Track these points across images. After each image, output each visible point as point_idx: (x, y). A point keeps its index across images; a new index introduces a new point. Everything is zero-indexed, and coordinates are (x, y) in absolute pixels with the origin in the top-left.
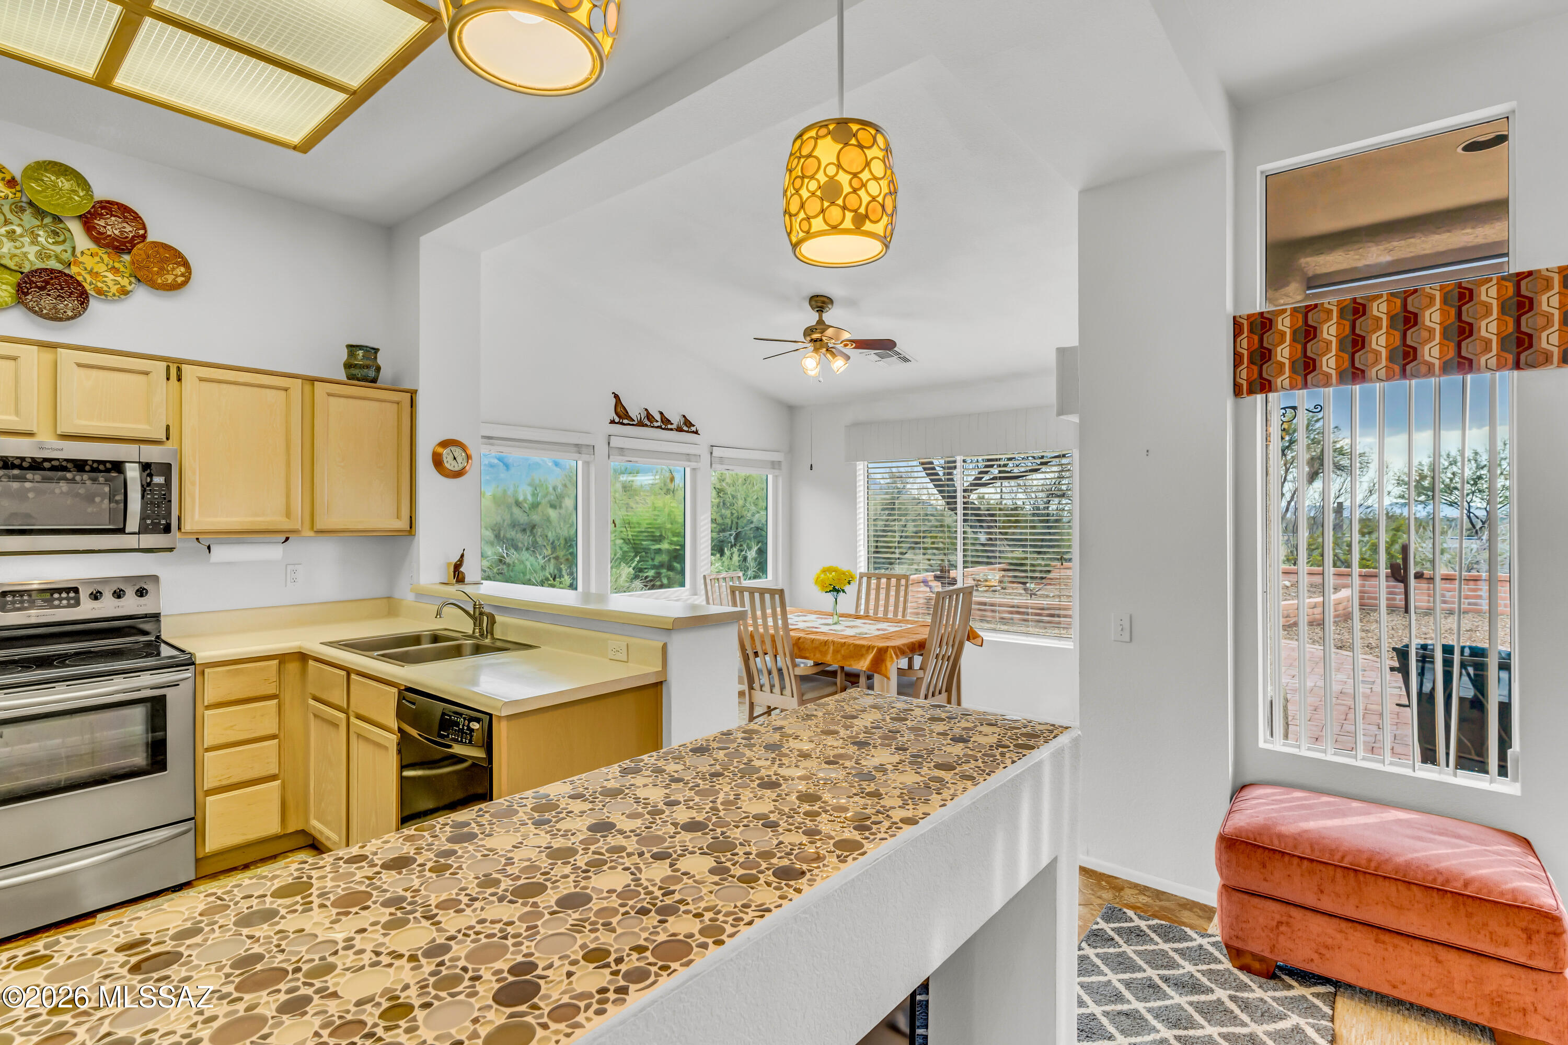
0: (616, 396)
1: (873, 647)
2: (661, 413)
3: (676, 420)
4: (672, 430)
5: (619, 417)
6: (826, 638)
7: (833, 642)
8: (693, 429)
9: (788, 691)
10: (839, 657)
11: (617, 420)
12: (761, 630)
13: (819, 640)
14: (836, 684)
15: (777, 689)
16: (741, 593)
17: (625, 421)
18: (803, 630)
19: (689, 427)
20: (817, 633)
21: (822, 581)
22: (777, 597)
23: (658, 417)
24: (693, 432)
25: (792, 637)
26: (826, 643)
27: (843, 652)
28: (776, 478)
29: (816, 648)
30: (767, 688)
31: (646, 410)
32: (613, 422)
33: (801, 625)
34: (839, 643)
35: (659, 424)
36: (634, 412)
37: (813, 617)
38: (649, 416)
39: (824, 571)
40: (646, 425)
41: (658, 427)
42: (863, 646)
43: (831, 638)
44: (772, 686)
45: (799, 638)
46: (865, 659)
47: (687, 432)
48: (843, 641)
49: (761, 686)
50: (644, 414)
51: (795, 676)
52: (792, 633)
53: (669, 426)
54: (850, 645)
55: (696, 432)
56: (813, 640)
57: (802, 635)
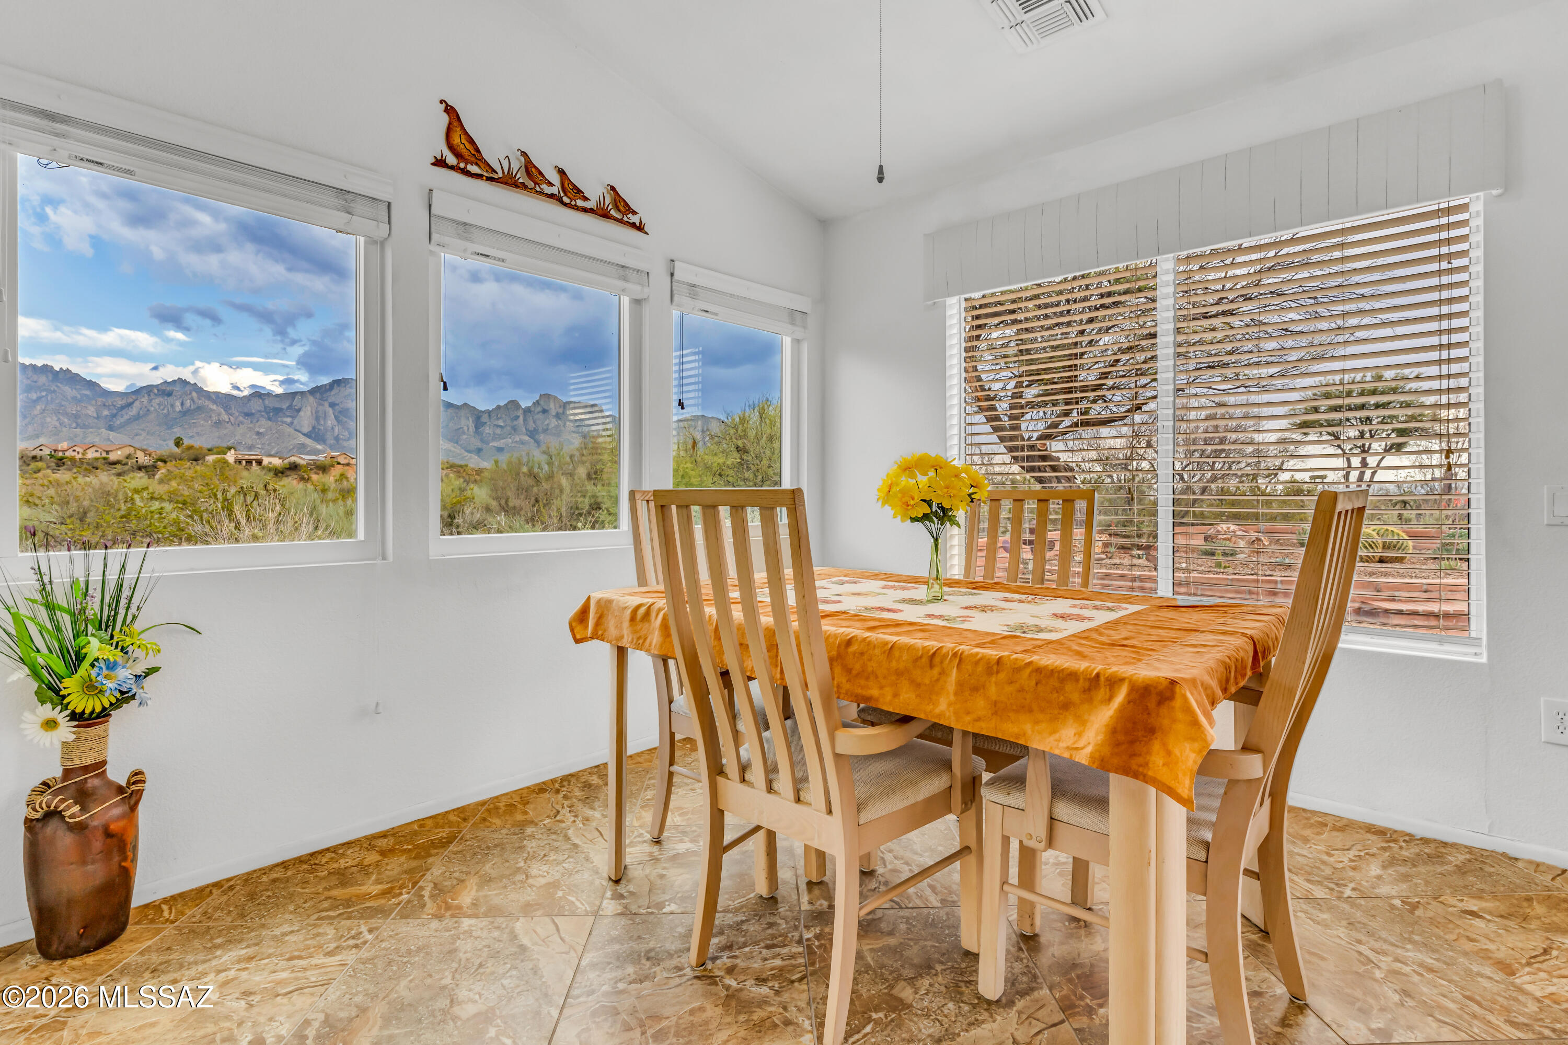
0: (450, 110)
1: (1114, 682)
2: (562, 172)
3: (595, 193)
4: (585, 210)
5: (458, 155)
6: (932, 644)
7: (959, 658)
8: (634, 219)
9: (814, 792)
10: (980, 704)
11: (451, 160)
12: (737, 614)
13: (910, 648)
14: (947, 765)
15: (784, 782)
16: (684, 508)
17: (473, 169)
18: (856, 617)
19: (624, 214)
20: (898, 624)
21: (904, 492)
22: (782, 516)
23: (555, 178)
24: (633, 225)
25: (828, 637)
26: (933, 658)
27: (992, 690)
28: (797, 342)
29: (899, 673)
30: (757, 774)
31: (524, 154)
32: (440, 163)
33: (850, 604)
34: (978, 661)
35: (554, 190)
36: (493, 153)
37: (874, 585)
38: (529, 167)
39: (908, 468)
40: (524, 187)
41: (551, 196)
42: (1073, 676)
43: (949, 645)
44: (771, 770)
45: (849, 642)
46: (1082, 722)
47: (620, 221)
48: (992, 653)
49: (744, 768)
50: (517, 164)
51: (837, 756)
52: (828, 627)
53: (580, 203)
54: (1017, 669)
55: (640, 228)
56: (891, 650)
57: (854, 631)
